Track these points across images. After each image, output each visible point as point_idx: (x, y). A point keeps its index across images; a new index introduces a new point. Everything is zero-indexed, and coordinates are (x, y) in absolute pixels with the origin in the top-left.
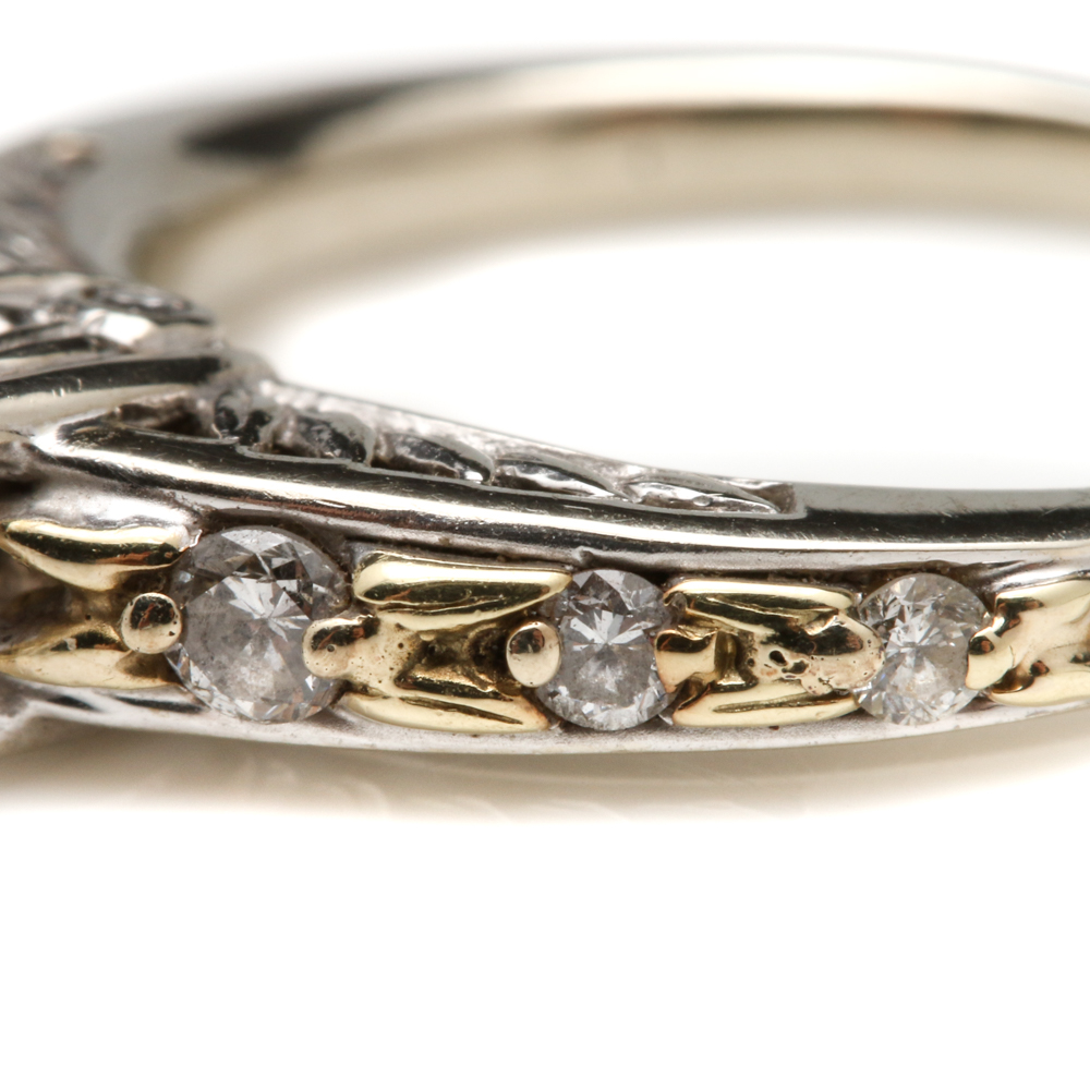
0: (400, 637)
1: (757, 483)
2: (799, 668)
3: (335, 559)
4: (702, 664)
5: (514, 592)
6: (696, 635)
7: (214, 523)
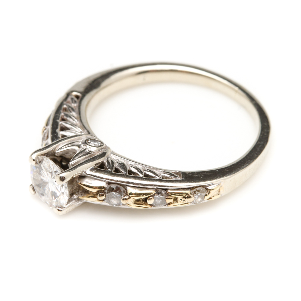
0: (134, 199)
1: (176, 171)
2: (184, 201)
3: (125, 188)
4: (172, 201)
5: (148, 194)
6: (171, 198)
7: (109, 183)
